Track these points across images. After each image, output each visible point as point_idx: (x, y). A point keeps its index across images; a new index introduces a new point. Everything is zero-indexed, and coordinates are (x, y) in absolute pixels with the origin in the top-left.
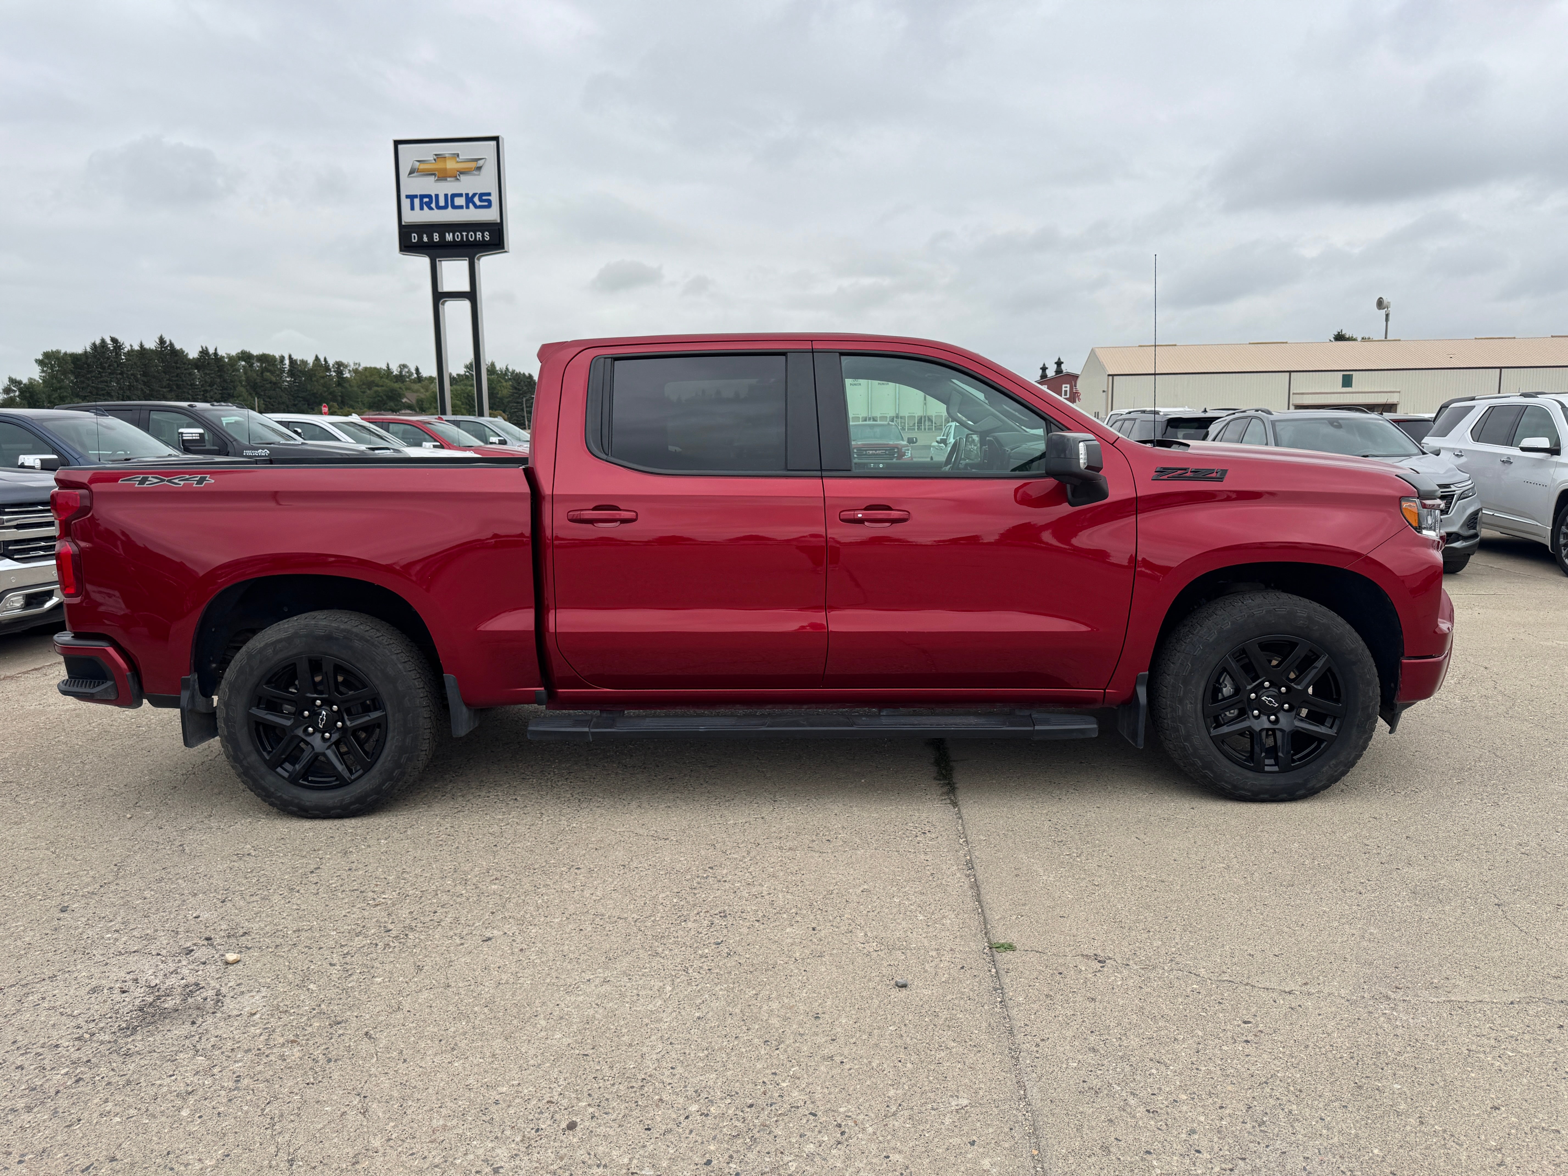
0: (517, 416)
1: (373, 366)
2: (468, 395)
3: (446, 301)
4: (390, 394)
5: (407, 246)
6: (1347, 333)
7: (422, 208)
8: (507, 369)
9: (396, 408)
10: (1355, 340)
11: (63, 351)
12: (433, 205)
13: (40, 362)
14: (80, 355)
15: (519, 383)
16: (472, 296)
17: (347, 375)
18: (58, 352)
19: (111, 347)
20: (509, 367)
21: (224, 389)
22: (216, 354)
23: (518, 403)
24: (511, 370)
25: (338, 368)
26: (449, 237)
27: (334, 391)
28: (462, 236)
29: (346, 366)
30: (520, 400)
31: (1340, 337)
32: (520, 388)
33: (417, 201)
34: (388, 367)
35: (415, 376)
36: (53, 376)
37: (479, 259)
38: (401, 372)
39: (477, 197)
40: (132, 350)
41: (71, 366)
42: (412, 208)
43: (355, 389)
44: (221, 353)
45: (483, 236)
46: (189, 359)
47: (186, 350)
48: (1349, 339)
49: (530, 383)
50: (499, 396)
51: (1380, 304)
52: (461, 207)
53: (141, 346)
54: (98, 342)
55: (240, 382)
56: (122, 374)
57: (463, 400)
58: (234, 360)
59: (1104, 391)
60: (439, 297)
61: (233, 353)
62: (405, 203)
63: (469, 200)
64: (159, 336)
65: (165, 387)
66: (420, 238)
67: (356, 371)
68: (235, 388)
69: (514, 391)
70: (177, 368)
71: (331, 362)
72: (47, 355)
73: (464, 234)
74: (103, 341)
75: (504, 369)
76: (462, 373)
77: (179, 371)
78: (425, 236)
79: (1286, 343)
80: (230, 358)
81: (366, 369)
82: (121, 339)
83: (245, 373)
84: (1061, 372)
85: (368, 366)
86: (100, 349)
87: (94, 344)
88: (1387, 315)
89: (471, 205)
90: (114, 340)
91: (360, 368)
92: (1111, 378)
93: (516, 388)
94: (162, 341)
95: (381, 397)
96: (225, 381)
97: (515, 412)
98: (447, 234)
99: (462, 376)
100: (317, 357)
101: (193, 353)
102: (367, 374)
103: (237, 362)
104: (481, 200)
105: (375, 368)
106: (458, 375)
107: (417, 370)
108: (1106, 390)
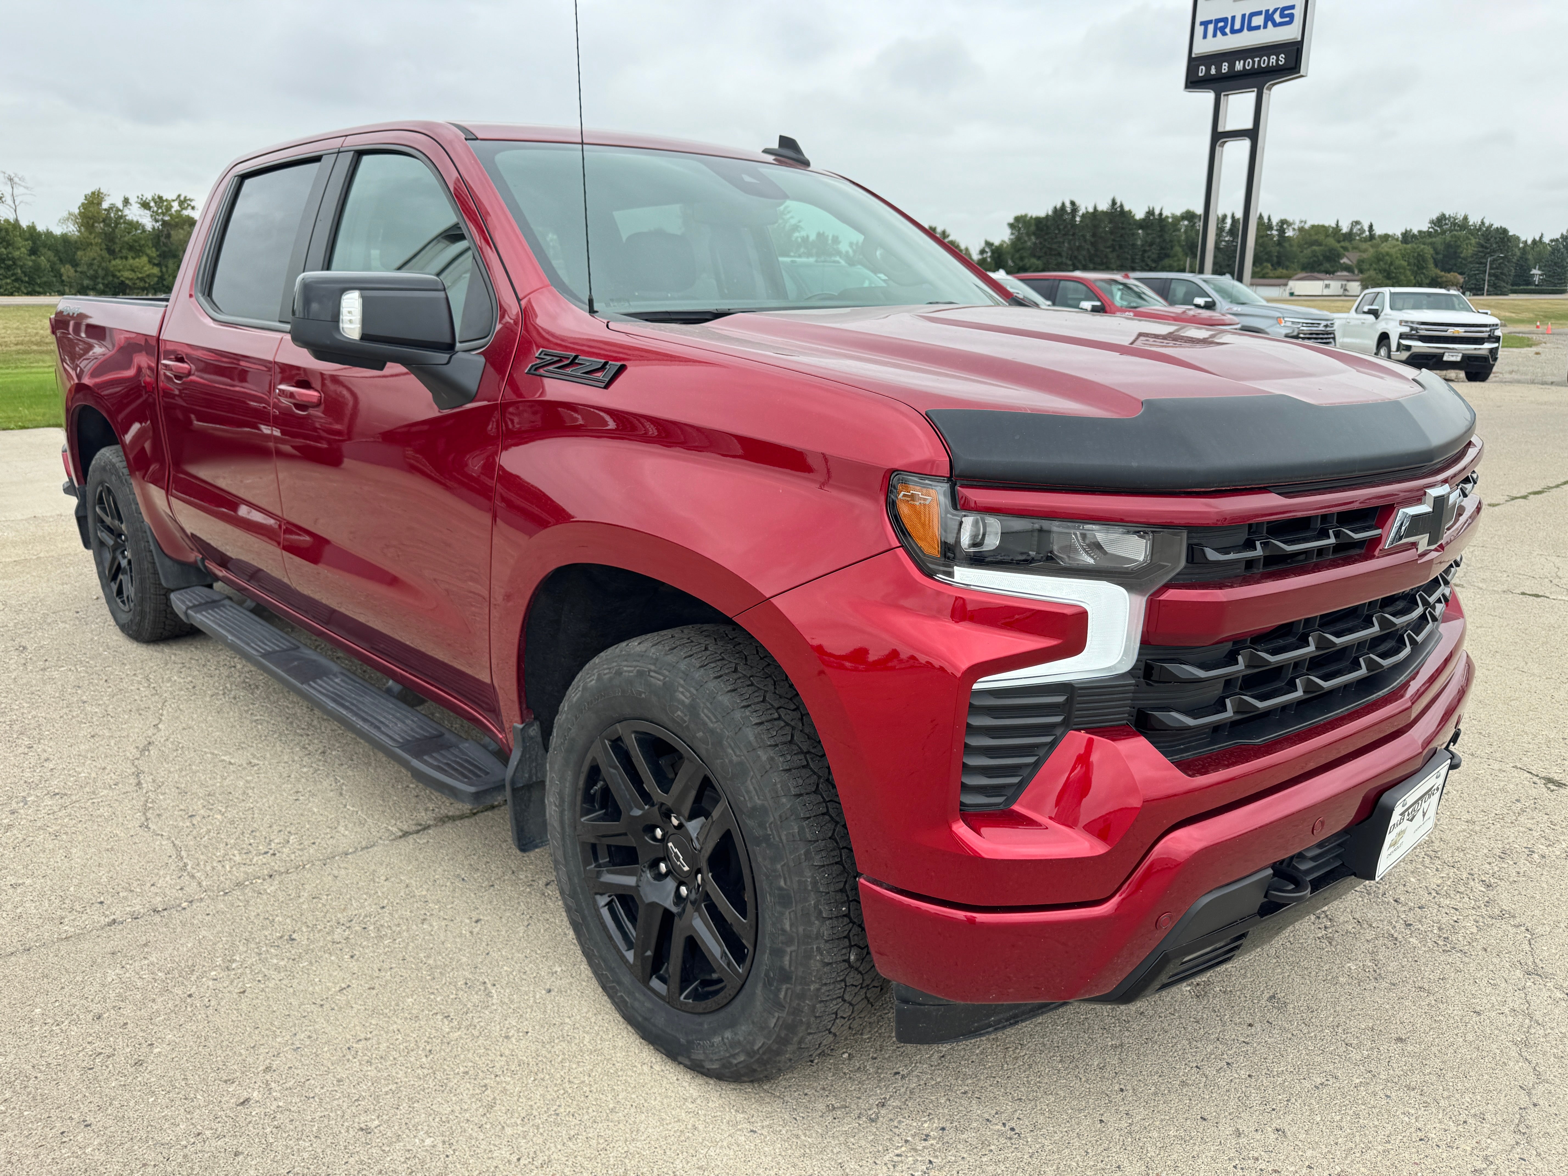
0: (1477, 280)
1: (1321, 223)
2: (1419, 255)
3: (1226, 142)
4: (1328, 254)
5: (1193, 82)
7: (1215, 35)
8: (1483, 223)
9: (1331, 269)
11: (1029, 215)
12: (1228, 30)
13: (1011, 226)
14: (1043, 218)
15: (1488, 240)
16: (1252, 134)
17: (1289, 233)
18: (1026, 216)
19: (1069, 210)
20: (1485, 220)
21: (1162, 248)
22: (1161, 214)
23: (1481, 263)
24: (1487, 224)
25: (1281, 227)
26: (1239, 66)
27: (1270, 251)
28: (1254, 62)
29: (1289, 224)
30: (1484, 261)
32: (1488, 245)
33: (1211, 27)
34: (1337, 225)
35: (1367, 233)
36: (1018, 239)
37: (1270, 89)
38: (1351, 229)
39: (1278, 12)
40: (1087, 212)
41: (1033, 228)
42: (1205, 37)
43: (1294, 249)
44: (1166, 213)
45: (1277, 60)
46: (1136, 220)
47: (1133, 212)
49: (1502, 239)
50: (1462, 255)
52: (1258, 28)
53: (1095, 208)
54: (1059, 206)
55: (1179, 241)
56: (1074, 234)
57: (1412, 260)
58: (1177, 220)
60: (1218, 137)
61: (1178, 213)
62: (1199, 30)
63: (1269, 17)
64: (1111, 197)
65: (1109, 247)
66: (1208, 70)
67: (1301, 229)
68: (1172, 247)
69: (1481, 249)
70: (1123, 228)
71: (1275, 221)
72: (1017, 219)
73: (1257, 60)
74: (1063, 204)
75: (1479, 223)
76: (1425, 229)
77: (1123, 231)
78: (1213, 67)
80: (1174, 217)
81: (1313, 227)
82: (1078, 203)
83: (1186, 232)
85: (1316, 224)
86: (1060, 212)
87: (1055, 208)
89: (1270, 23)
90: (1073, 203)
91: (1307, 226)
93: (1482, 246)
94: (1114, 203)
95: (1317, 257)
96: (1164, 240)
97: (1475, 275)
98: (1237, 62)
99: (1424, 232)
100: (1261, 215)
101: (1139, 214)
102: (1313, 233)
103: (1179, 221)
104: (1282, 16)
105: (1323, 226)
106: (1420, 232)
107: (1371, 227)
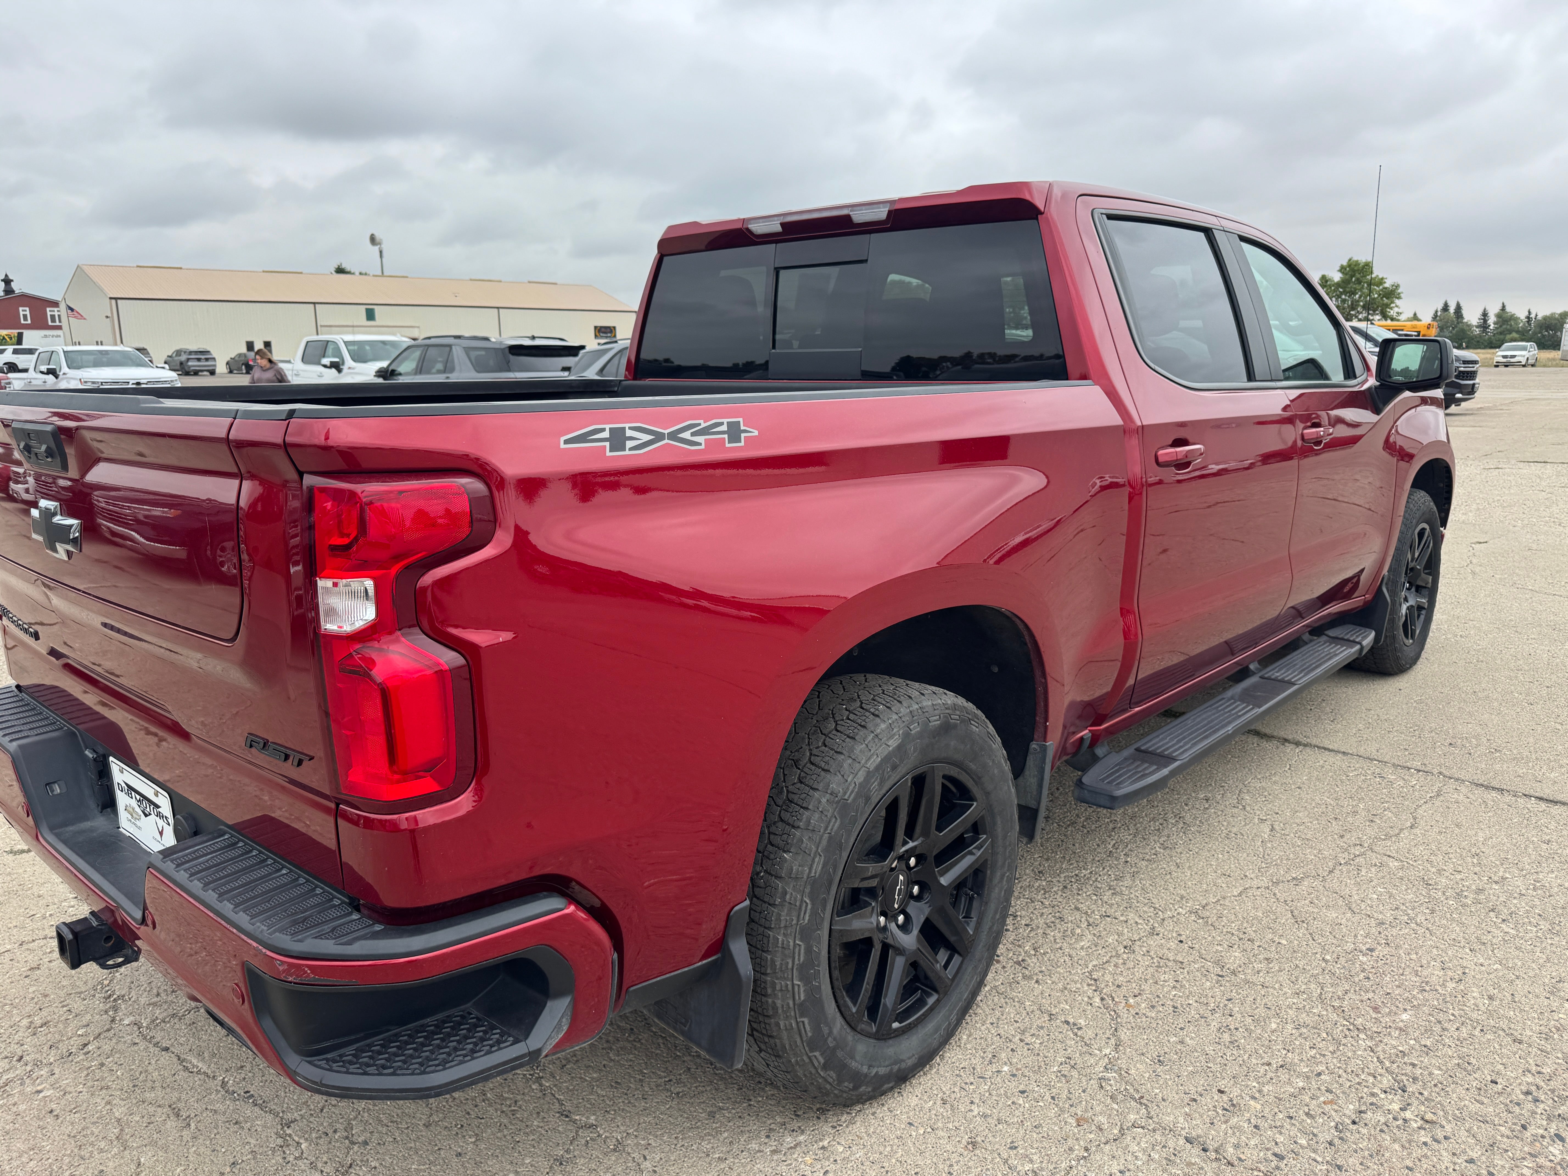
6: (346, 266)
10: (353, 274)
31: (340, 271)
48: (349, 273)
51: (373, 240)
59: (107, 317)
79: (301, 273)
84: (13, 292)
88: (381, 252)
92: (113, 301)
108: (109, 315)
